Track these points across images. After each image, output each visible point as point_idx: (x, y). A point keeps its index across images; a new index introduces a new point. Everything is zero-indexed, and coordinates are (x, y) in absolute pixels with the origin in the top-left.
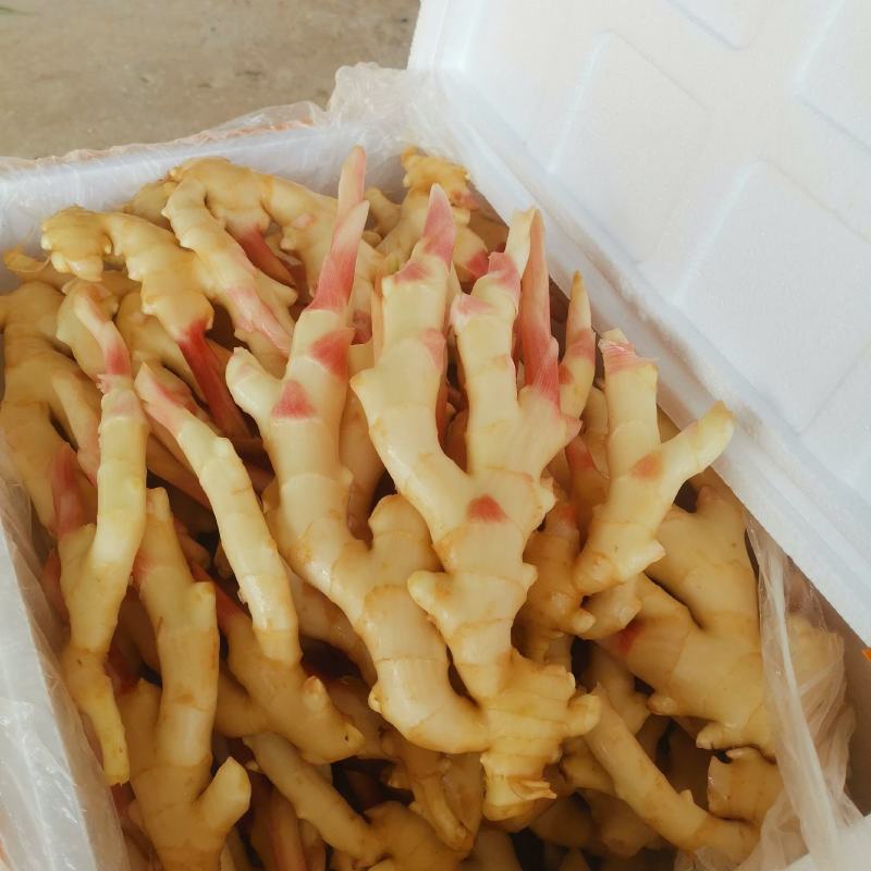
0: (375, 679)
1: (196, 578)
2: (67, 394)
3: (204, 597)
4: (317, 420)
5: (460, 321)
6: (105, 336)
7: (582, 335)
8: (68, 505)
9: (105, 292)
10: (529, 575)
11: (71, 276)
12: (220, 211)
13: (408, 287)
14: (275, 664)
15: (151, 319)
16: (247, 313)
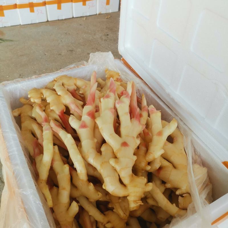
0: (104, 182)
1: (65, 164)
2: (35, 128)
3: (67, 167)
4: (88, 129)
5: (117, 106)
6: (43, 115)
7: (145, 107)
8: (37, 151)
9: (42, 106)
10: (135, 158)
11: (35, 103)
12: (66, 86)
13: (106, 100)
14: (82, 180)
15: (52, 110)
16: (73, 108)
